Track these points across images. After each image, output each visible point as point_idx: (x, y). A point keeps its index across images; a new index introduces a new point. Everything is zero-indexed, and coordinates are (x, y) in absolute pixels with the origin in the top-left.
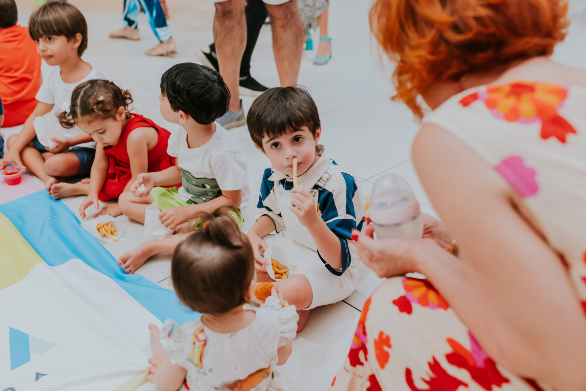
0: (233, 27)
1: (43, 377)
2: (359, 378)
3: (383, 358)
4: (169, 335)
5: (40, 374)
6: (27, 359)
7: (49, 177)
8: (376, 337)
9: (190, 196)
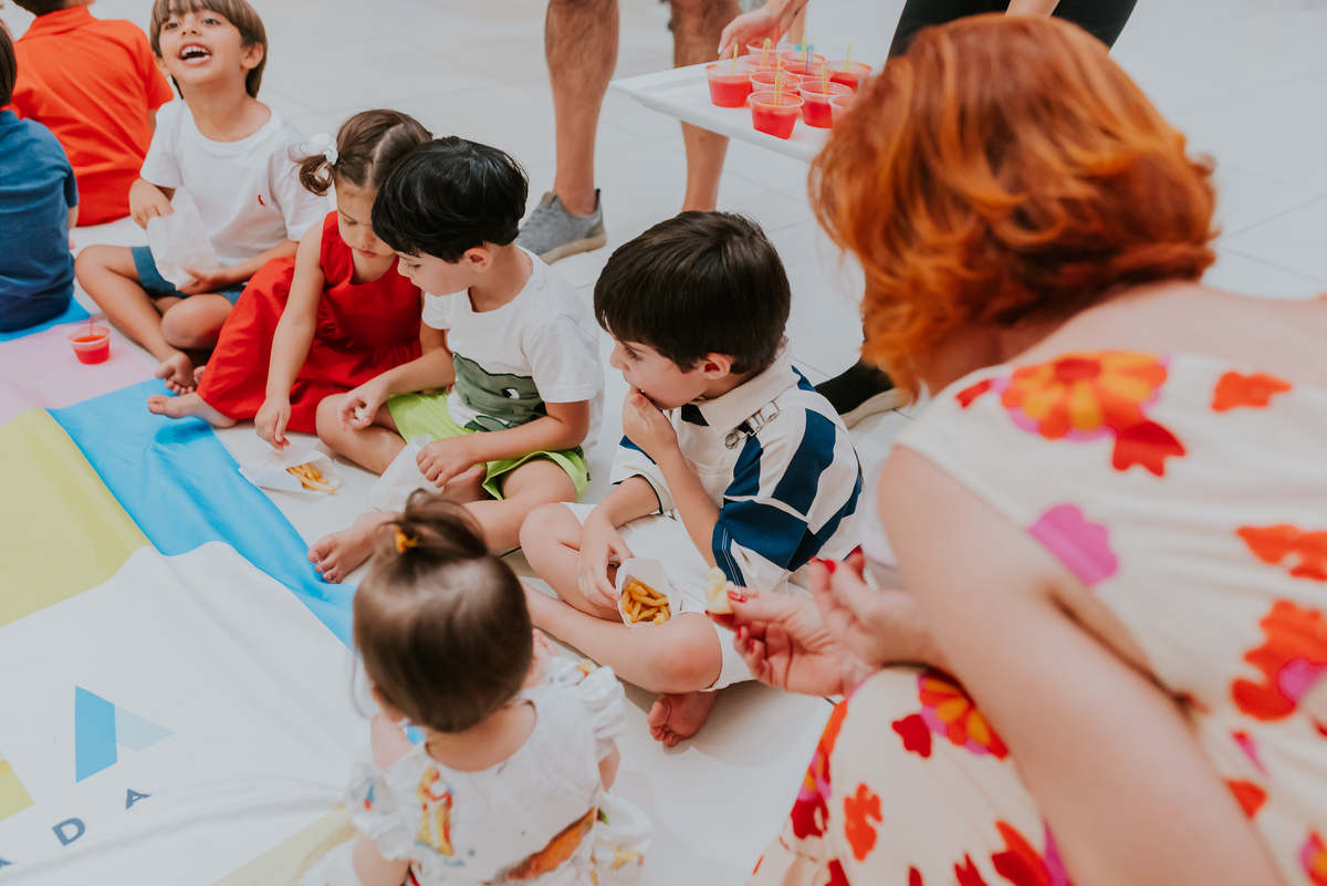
0: (590, 26)
1: (142, 800)
2: (809, 863)
3: (863, 840)
4: (368, 804)
5: (136, 794)
6: (111, 758)
7: (172, 350)
8: (852, 792)
9: (472, 414)
